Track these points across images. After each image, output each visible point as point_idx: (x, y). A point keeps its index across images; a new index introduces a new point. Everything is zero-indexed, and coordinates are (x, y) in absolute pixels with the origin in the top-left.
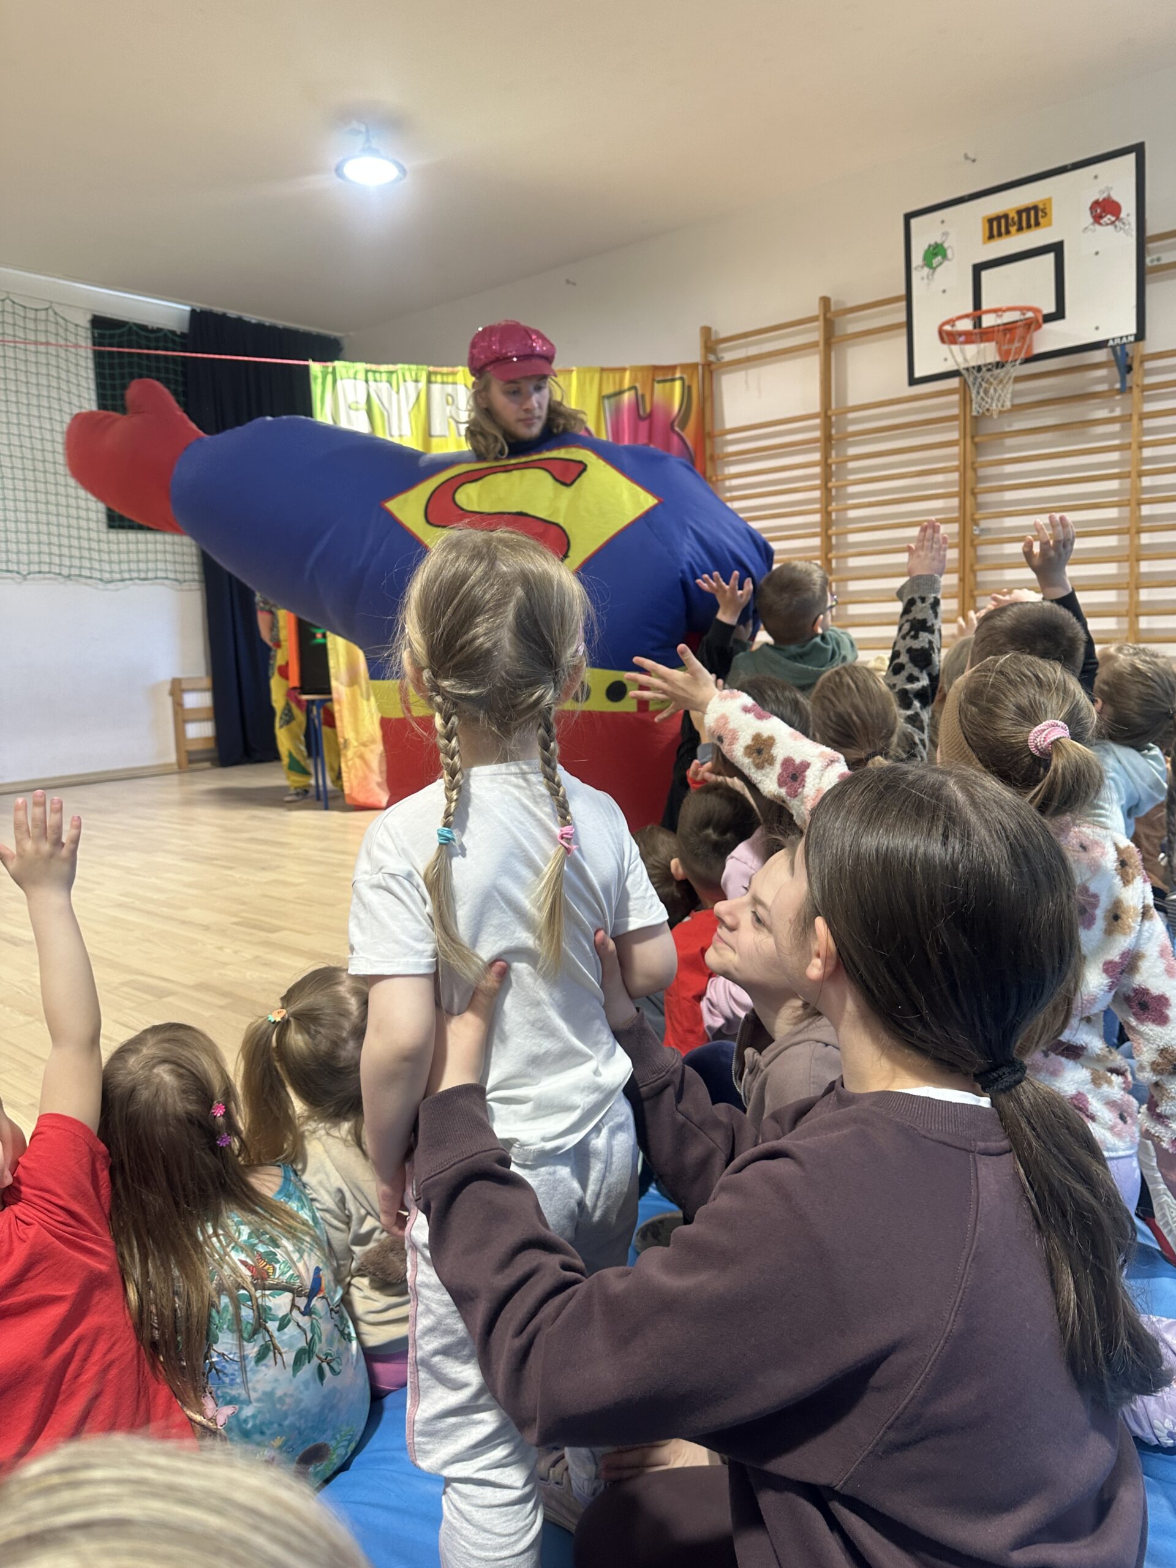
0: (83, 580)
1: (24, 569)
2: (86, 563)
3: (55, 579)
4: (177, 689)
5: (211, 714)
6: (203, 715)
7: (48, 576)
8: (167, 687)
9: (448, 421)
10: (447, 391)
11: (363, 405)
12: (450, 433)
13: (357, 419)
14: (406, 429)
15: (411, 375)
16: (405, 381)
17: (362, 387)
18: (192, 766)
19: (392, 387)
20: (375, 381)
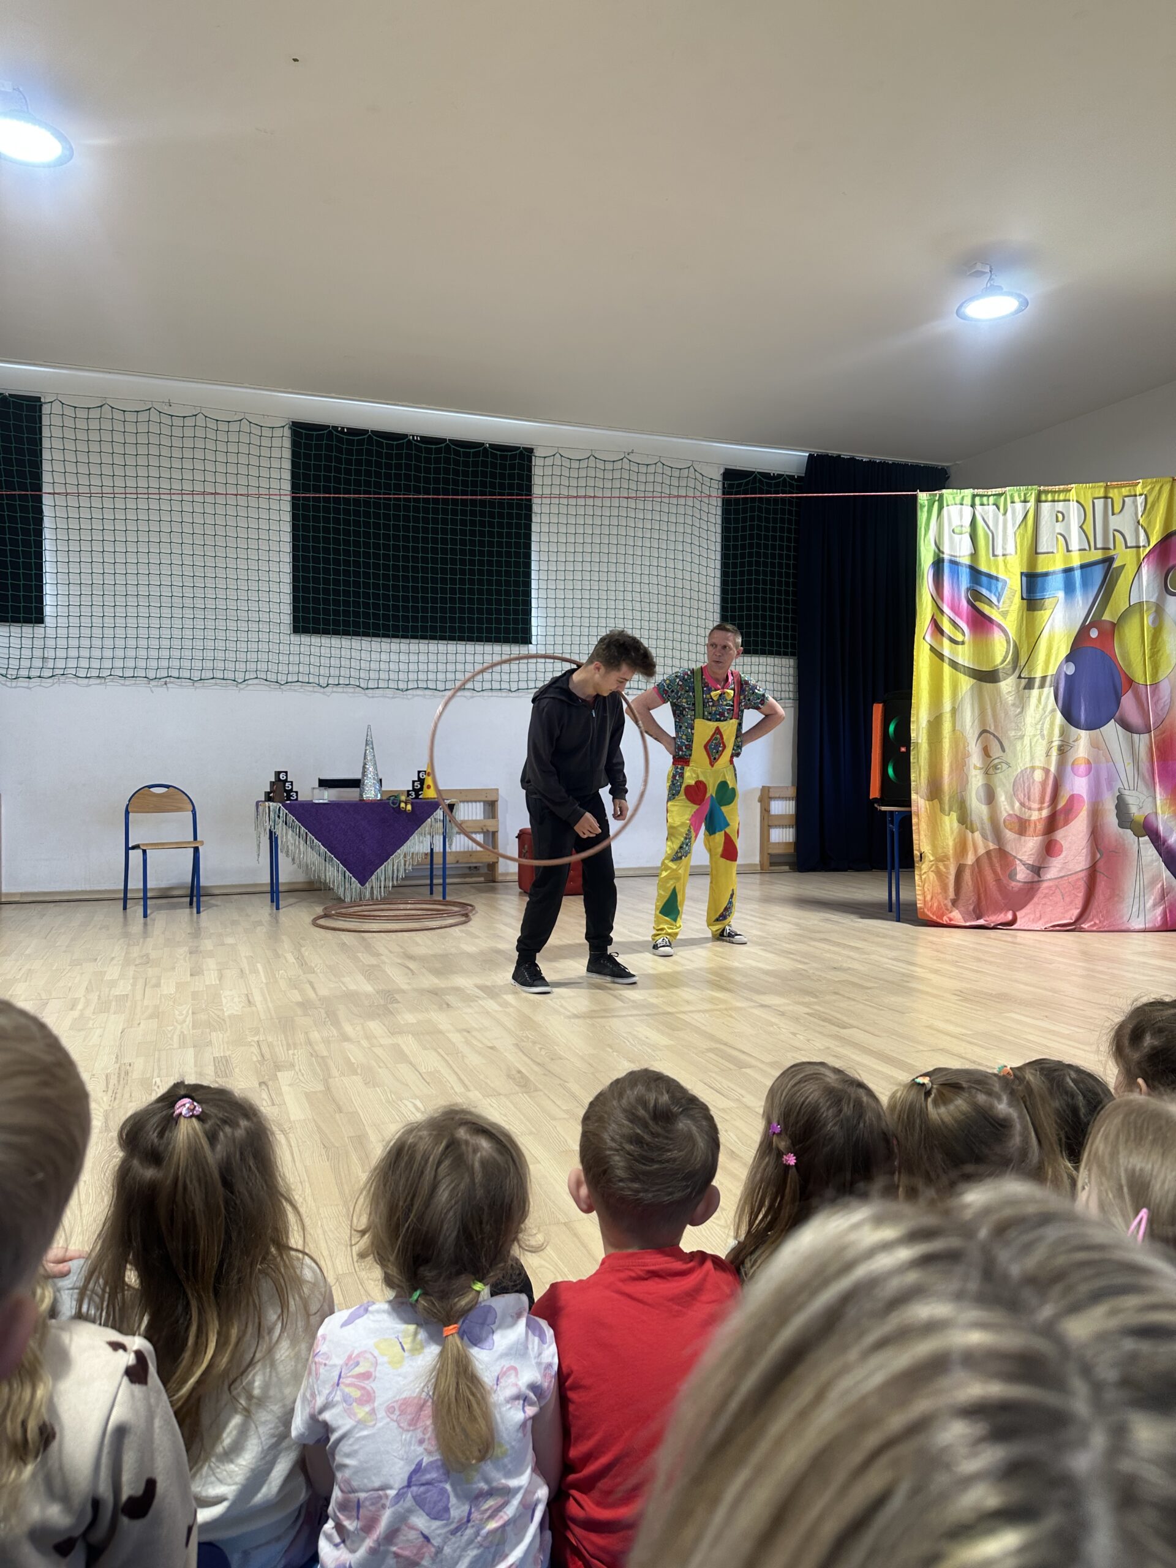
4: (766, 796)
5: (793, 822)
9: (1057, 538)
10: (1057, 509)
11: (967, 529)
12: (1058, 549)
13: (960, 542)
14: (1010, 548)
15: (1020, 497)
16: (1013, 502)
17: (968, 511)
18: (773, 868)
19: (999, 509)
20: (982, 504)
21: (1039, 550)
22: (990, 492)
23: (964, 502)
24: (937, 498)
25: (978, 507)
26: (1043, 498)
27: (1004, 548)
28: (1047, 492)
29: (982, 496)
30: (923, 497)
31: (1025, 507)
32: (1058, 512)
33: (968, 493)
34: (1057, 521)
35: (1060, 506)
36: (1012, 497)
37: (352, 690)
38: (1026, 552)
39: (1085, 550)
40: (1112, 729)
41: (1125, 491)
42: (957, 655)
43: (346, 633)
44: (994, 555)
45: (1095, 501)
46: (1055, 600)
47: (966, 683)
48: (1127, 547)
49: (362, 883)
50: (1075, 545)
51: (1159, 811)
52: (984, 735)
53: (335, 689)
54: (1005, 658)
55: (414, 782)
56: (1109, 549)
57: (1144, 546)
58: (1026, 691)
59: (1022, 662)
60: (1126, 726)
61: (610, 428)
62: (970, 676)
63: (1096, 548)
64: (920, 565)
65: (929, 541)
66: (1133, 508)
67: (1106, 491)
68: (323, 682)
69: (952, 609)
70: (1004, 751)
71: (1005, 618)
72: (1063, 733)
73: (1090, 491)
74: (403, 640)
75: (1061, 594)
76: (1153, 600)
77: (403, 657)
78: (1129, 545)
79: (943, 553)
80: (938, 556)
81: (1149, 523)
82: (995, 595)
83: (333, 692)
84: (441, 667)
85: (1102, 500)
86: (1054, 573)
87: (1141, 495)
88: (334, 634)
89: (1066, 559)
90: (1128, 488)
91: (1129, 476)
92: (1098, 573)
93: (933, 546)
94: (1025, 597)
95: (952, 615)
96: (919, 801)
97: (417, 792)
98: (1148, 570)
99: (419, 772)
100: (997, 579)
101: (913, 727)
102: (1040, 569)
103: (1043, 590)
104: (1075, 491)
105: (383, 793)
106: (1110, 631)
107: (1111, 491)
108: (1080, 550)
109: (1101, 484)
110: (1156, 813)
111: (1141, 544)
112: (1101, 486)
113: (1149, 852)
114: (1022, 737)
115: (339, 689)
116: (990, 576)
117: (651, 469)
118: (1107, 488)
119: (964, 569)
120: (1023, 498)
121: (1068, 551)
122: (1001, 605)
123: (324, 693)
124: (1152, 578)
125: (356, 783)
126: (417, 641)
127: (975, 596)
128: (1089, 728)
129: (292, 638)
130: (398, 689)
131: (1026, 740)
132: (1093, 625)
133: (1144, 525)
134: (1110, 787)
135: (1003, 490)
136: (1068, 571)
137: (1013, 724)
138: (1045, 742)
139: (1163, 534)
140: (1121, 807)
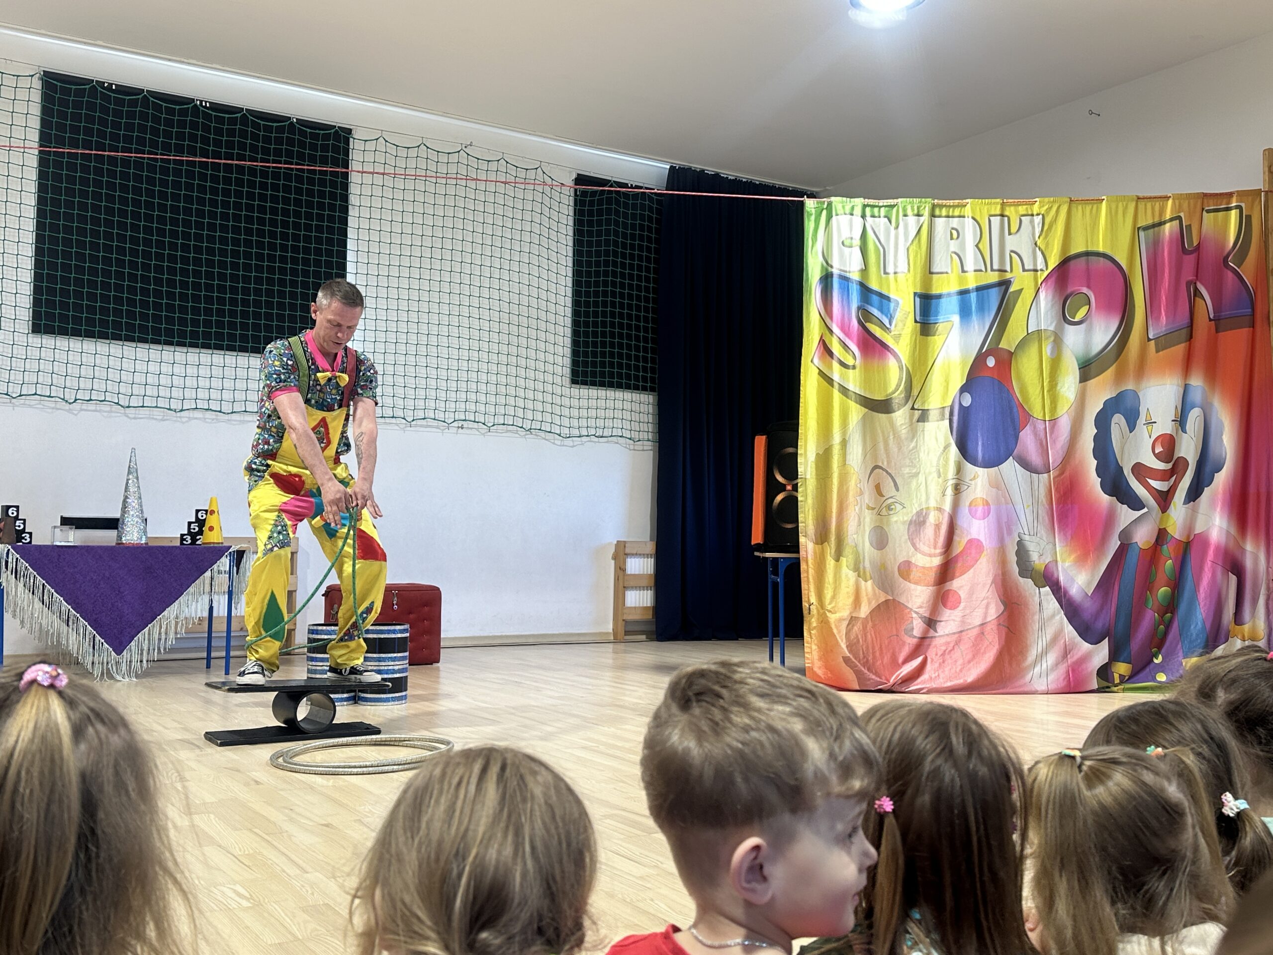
2: (548, 418)
3: (517, 432)
4: (621, 553)
5: (652, 583)
6: (645, 583)
7: (510, 428)
8: (612, 550)
9: (951, 257)
10: (951, 226)
11: (857, 242)
12: (952, 269)
13: (850, 256)
14: (902, 266)
15: (913, 210)
16: (905, 215)
17: (858, 221)
18: (627, 637)
19: (890, 222)
20: (873, 216)
21: (935, 270)
22: (881, 203)
23: (854, 213)
24: (825, 206)
25: (868, 218)
26: (937, 212)
27: (896, 266)
28: (941, 206)
29: (873, 206)
30: (810, 204)
31: (918, 221)
32: (953, 229)
33: (859, 202)
34: (952, 238)
35: (955, 223)
36: (905, 210)
37: (108, 408)
38: (919, 270)
39: (981, 271)
40: (1010, 466)
41: (1022, 210)
42: (848, 381)
43: (103, 336)
44: (886, 273)
45: (992, 218)
46: (949, 325)
47: (856, 412)
48: (1024, 270)
50: (970, 266)
51: (1059, 559)
52: (877, 470)
53: (84, 407)
54: (898, 386)
55: (190, 523)
56: (1006, 271)
57: (1042, 270)
58: (920, 424)
59: (915, 392)
60: (1025, 464)
61: (445, 114)
62: (861, 405)
63: (992, 270)
64: (807, 280)
65: (817, 253)
66: (1030, 228)
67: (1003, 209)
68: (70, 396)
69: (842, 329)
70: (897, 489)
71: (898, 343)
72: (959, 470)
73: (986, 207)
75: (956, 318)
76: (1052, 328)
77: (178, 369)
78: (1026, 268)
79: (832, 267)
80: (827, 270)
81: (1047, 245)
82: (887, 316)
83: (82, 410)
84: (228, 384)
85: (999, 218)
86: (949, 295)
87: (1038, 215)
88: (85, 336)
89: (961, 280)
90: (1025, 207)
91: (1026, 195)
92: (994, 296)
93: (821, 259)
94: (918, 319)
95: (842, 336)
96: (807, 544)
97: (194, 536)
98: (1046, 296)
99: (197, 511)
100: (888, 299)
101: (800, 460)
102: (935, 291)
103: (937, 314)
104: (971, 206)
106: (1006, 360)
107: (1007, 208)
108: (975, 271)
109: (998, 200)
110: (1056, 561)
111: (1039, 268)
112: (997, 203)
113: (1051, 604)
114: (917, 475)
115: (91, 406)
116: (881, 295)
117: (493, 166)
118: (1003, 204)
119: (855, 285)
120: (916, 212)
121: (963, 271)
122: (893, 328)
123: (69, 411)
124: (1050, 305)
125: (112, 524)
126: (196, 350)
127: (865, 316)
128: (987, 464)
129: (30, 340)
130: (169, 409)
131: (921, 478)
132: (989, 353)
133: (1043, 247)
134: (1010, 532)
135: (895, 201)
136: (963, 293)
137: (907, 461)
138: (940, 480)
139: (1060, 256)
140: (1022, 552)
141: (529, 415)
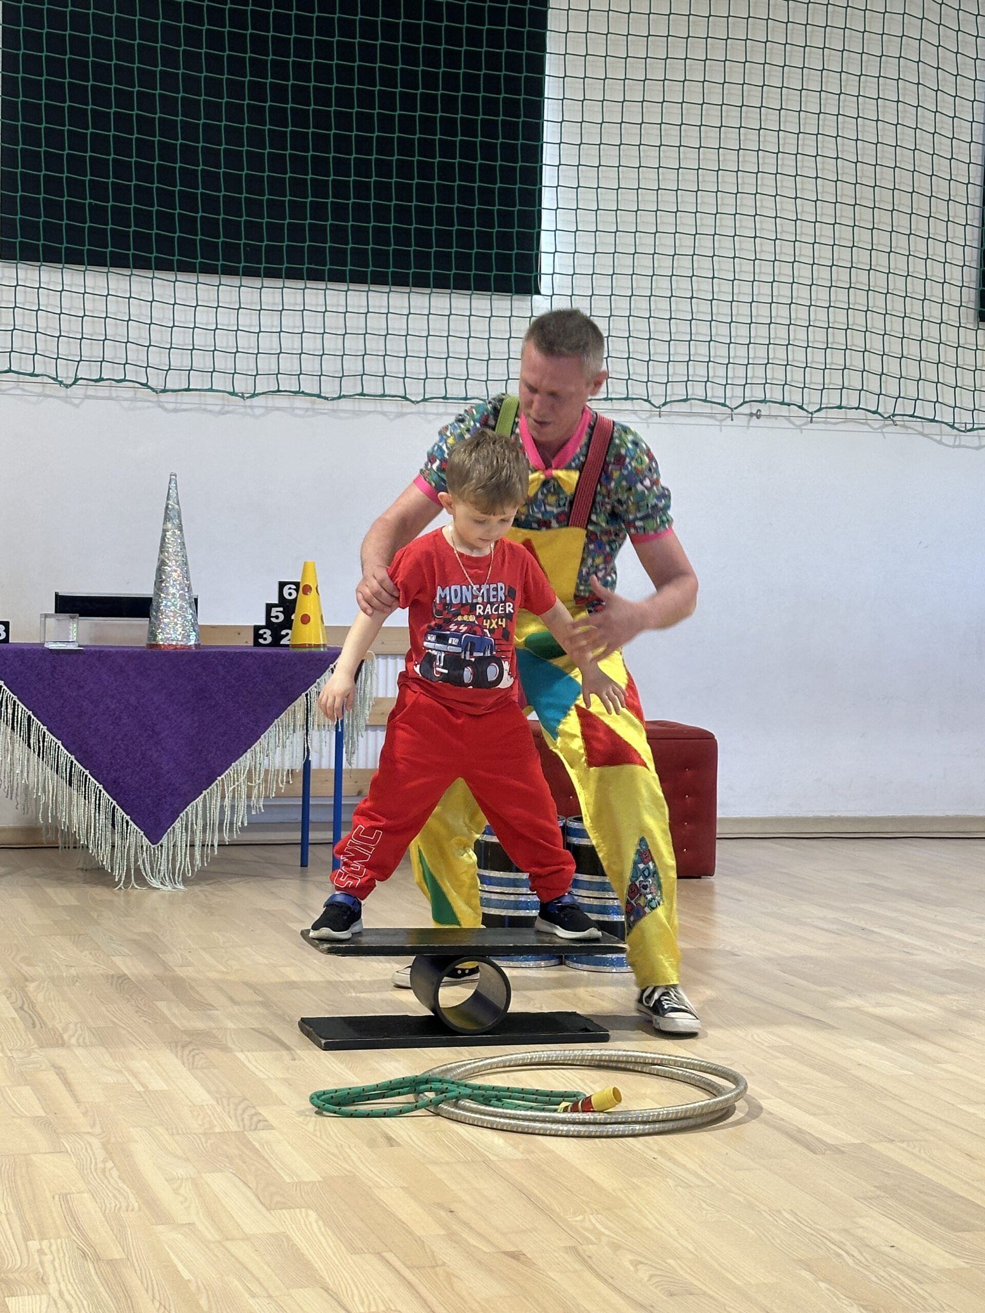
0: (917, 425)
1: (812, 400)
2: (929, 392)
3: (865, 422)
7: (852, 414)
37: (129, 394)
43: (120, 262)
49: (154, 835)
53: (91, 391)
55: (269, 607)
68: (67, 374)
74: (247, 281)
77: (247, 320)
83: (87, 396)
84: (332, 344)
88: (91, 263)
97: (277, 630)
99: (282, 585)
105: (202, 631)
115: (102, 390)
123: (66, 399)
125: (140, 607)
126: (278, 283)
130: (233, 394)
141: (891, 387)
